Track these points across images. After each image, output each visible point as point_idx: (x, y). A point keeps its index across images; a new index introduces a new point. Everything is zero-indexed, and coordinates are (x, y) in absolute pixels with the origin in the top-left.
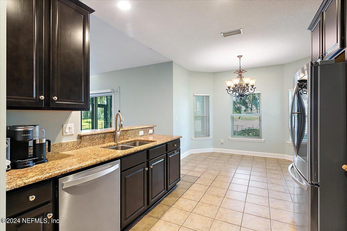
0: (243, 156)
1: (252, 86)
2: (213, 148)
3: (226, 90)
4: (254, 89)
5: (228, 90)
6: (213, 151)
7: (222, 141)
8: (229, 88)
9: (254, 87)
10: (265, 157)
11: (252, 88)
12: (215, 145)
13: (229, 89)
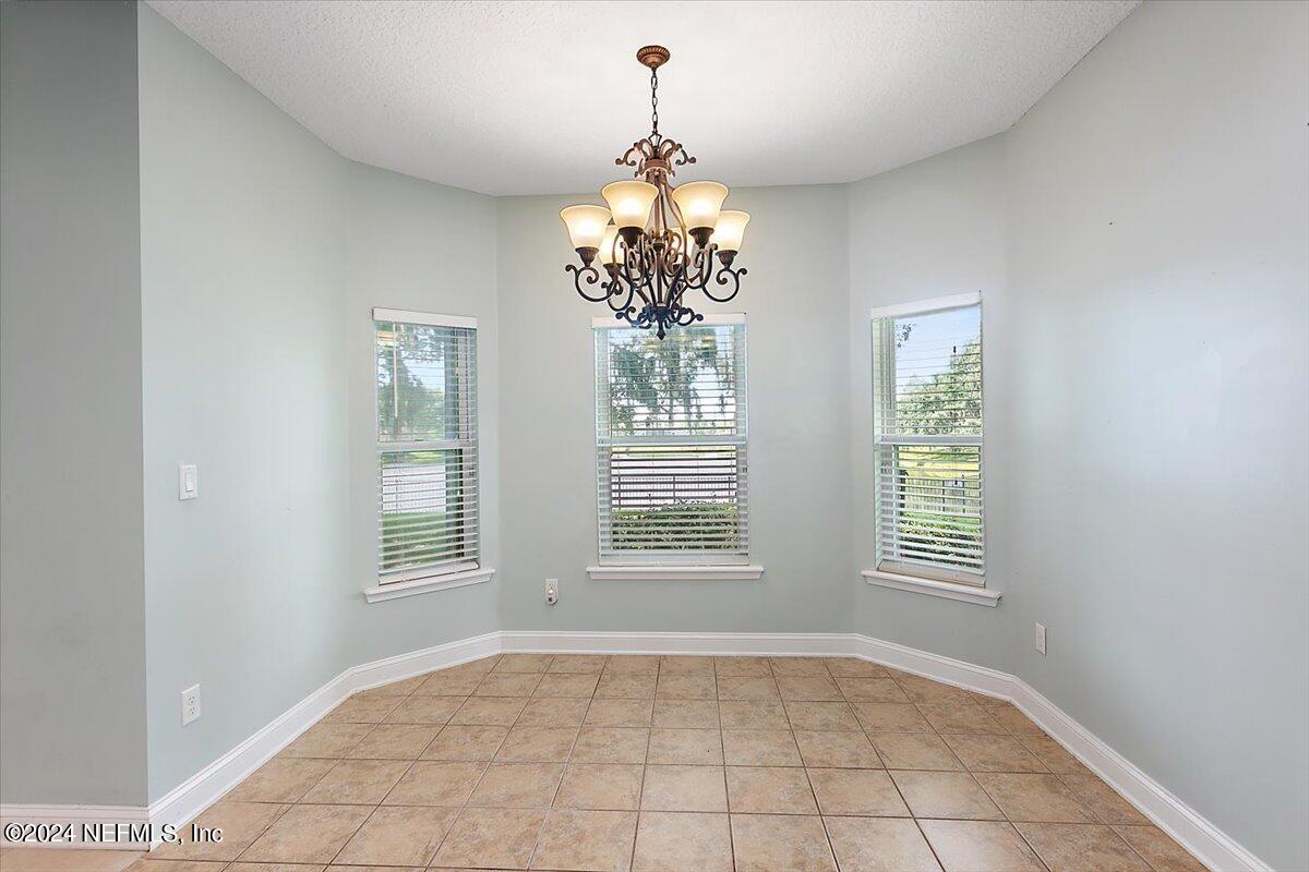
0: (660, 661)
1: (728, 257)
2: (497, 635)
3: (568, 268)
4: (736, 276)
5: (578, 273)
6: (499, 652)
7: (552, 586)
8: (587, 254)
9: (734, 267)
10: (768, 659)
11: (727, 269)
12: (510, 618)
13: (587, 266)
